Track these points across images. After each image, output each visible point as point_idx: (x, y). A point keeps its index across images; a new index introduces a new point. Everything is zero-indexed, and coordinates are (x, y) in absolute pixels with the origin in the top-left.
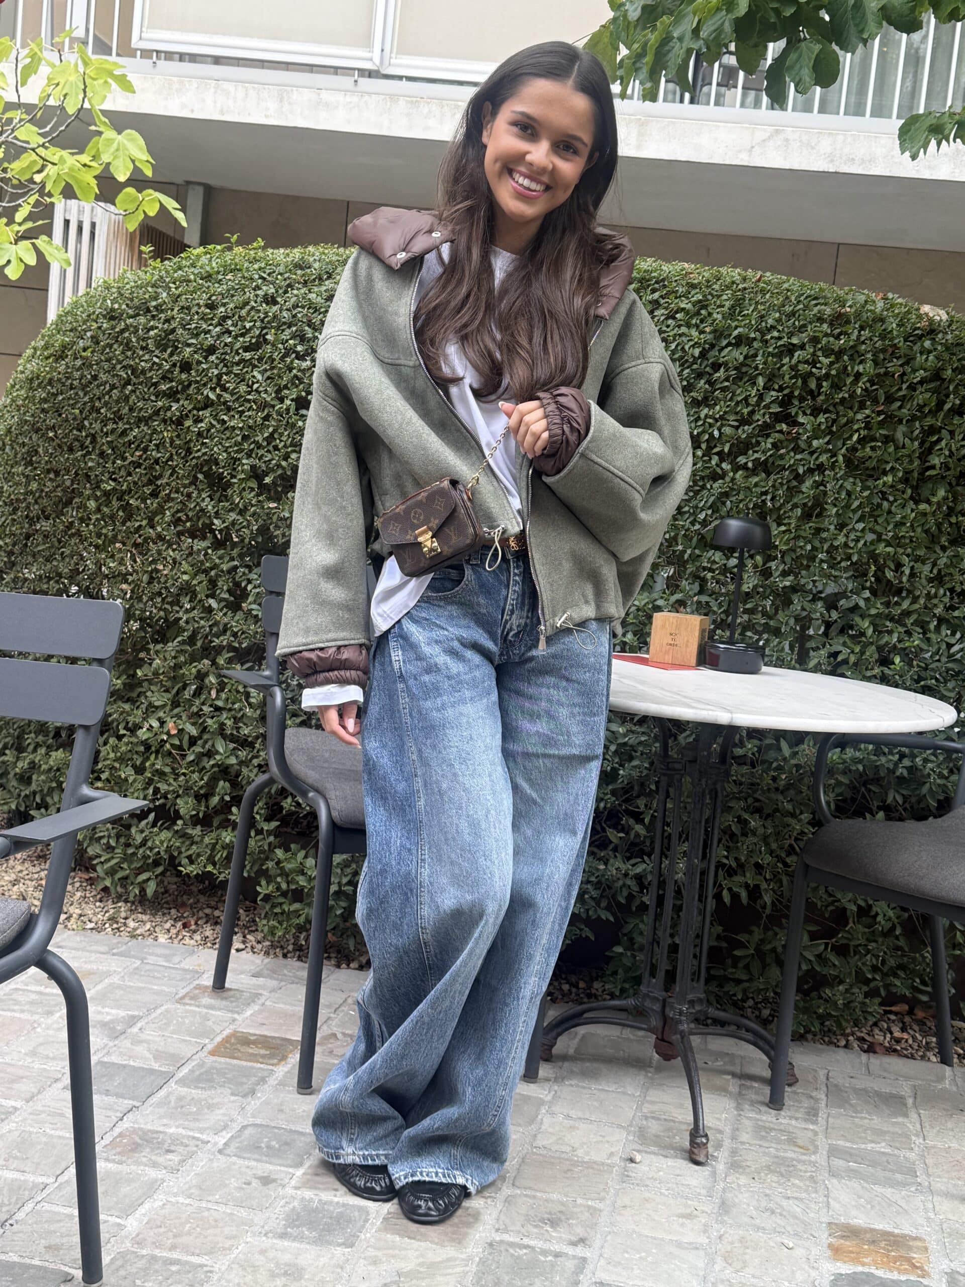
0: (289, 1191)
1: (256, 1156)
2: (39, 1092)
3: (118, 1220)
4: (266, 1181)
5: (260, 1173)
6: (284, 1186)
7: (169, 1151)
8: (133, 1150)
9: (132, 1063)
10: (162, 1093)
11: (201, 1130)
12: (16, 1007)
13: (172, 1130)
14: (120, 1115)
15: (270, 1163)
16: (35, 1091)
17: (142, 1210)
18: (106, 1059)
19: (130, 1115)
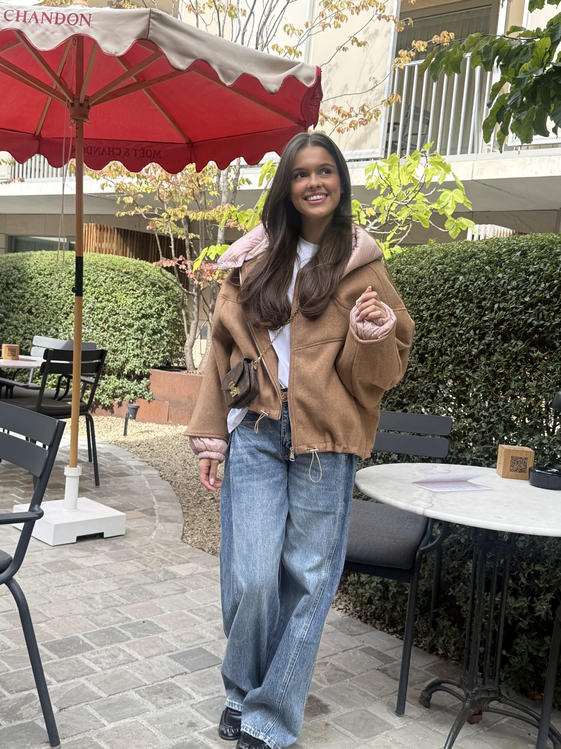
0: (196, 733)
1: (205, 712)
2: (156, 655)
3: (106, 723)
4: (192, 725)
5: (194, 720)
6: (195, 730)
7: (170, 698)
8: (156, 693)
9: (213, 652)
10: (206, 670)
11: (198, 692)
12: (201, 614)
13: (186, 689)
14: (174, 675)
15: (206, 717)
16: (155, 654)
17: (122, 721)
18: (204, 648)
19: (178, 677)
